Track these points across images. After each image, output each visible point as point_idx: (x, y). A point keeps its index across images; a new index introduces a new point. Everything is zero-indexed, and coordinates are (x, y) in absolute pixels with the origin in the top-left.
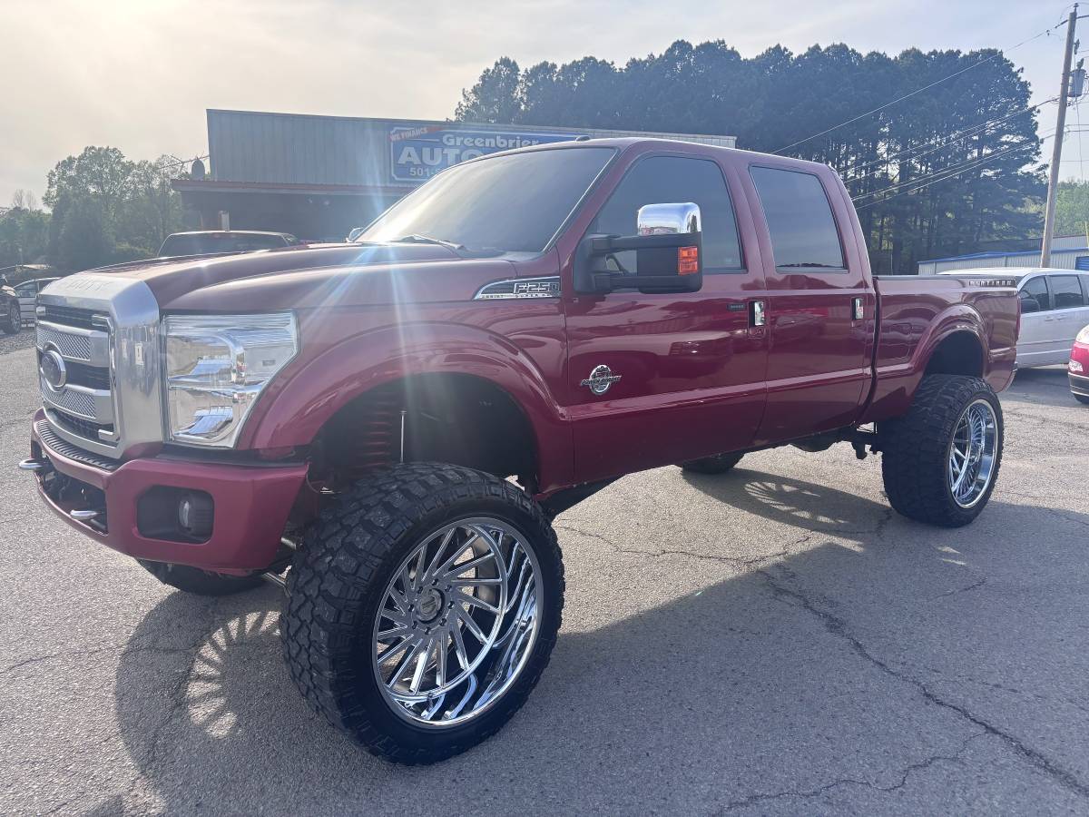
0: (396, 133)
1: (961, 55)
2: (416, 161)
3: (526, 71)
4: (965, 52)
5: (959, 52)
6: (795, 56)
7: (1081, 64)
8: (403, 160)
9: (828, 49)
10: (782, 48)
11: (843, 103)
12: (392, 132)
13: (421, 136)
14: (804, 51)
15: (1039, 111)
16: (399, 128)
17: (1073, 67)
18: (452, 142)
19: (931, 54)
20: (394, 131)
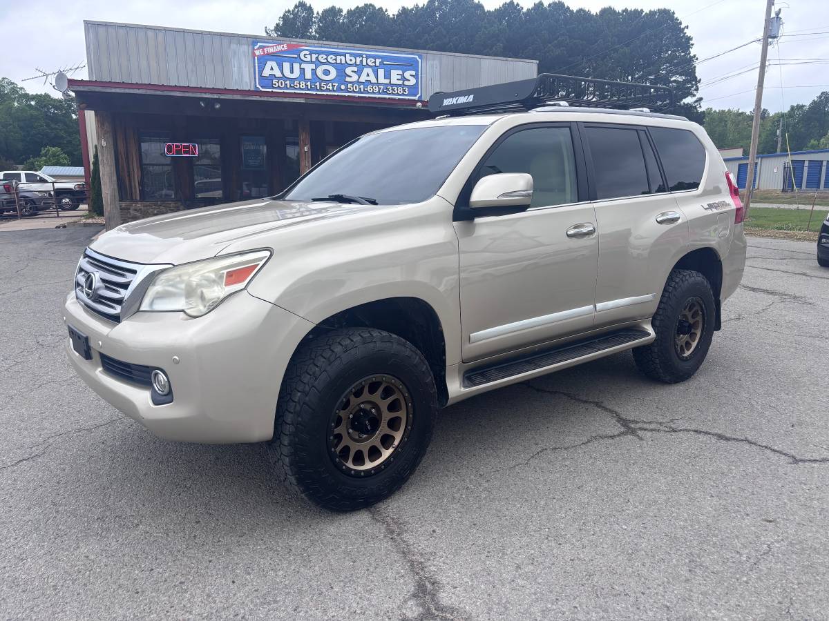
0: (258, 49)
1: (644, 13)
2: (278, 74)
3: (318, 13)
4: (646, 11)
5: (642, 11)
6: (525, 10)
7: (778, 14)
8: (266, 72)
9: (550, 5)
10: (515, 4)
11: (562, 48)
12: (256, 47)
13: (281, 52)
14: (531, 6)
15: (697, 59)
16: (261, 44)
17: (773, 15)
18: (308, 59)
19: (623, 11)
20: (258, 46)
